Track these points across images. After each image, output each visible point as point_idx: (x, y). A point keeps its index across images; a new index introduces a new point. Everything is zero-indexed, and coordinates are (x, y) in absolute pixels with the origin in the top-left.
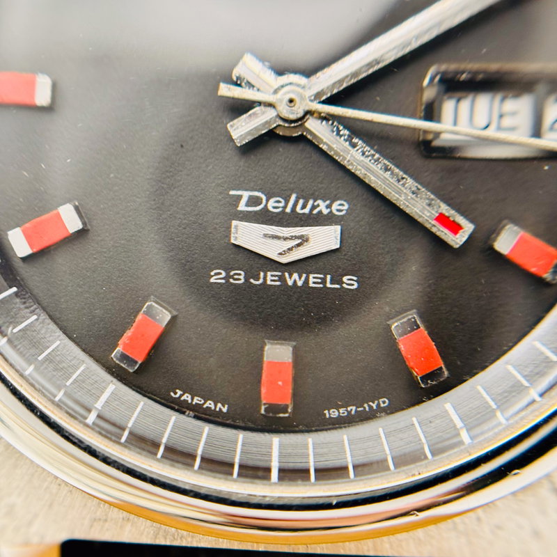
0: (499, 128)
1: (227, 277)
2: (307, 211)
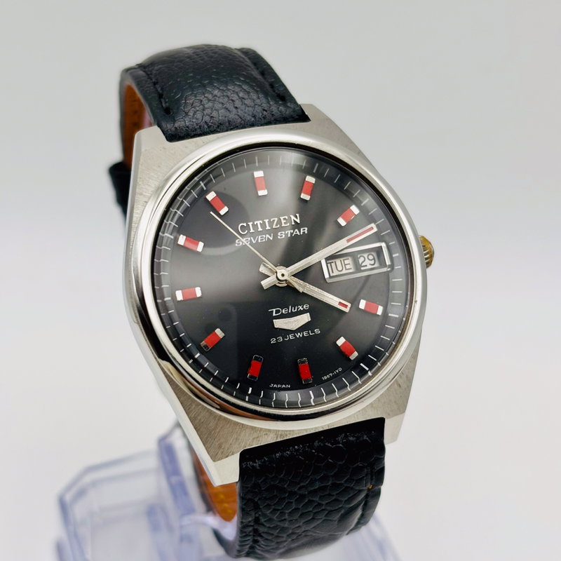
1: (277, 340)
2: (296, 311)
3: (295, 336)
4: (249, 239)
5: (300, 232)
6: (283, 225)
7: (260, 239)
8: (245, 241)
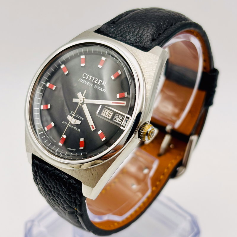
1: (65, 123)
2: (79, 117)
3: (71, 126)
4: (85, 81)
5: (102, 90)
6: (98, 83)
7: (88, 83)
8: (82, 81)
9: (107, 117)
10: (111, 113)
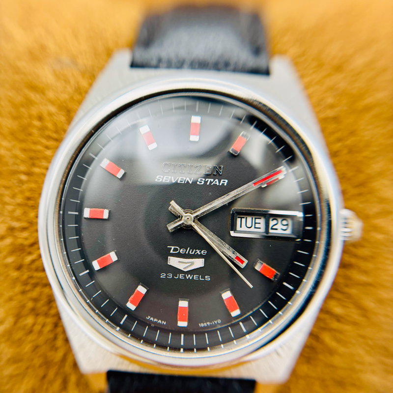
0: (255, 228)
1: (166, 276)
2: (193, 253)
3: (185, 276)
4: (170, 177)
5: (219, 182)
6: (205, 173)
7: (180, 180)
8: (164, 179)
9: (253, 229)
10: (257, 221)
